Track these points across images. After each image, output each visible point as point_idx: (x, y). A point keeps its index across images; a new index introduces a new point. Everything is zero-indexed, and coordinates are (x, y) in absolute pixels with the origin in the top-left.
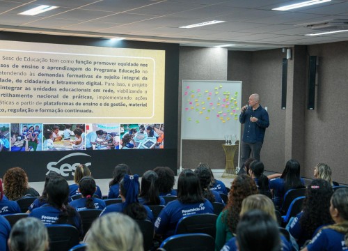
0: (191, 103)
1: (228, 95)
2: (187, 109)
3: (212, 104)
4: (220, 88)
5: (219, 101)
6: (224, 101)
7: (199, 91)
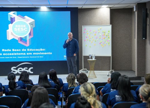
0: (87, 37)
1: (105, 32)
2: (85, 40)
3: (97, 38)
4: (101, 29)
5: (100, 36)
6: (103, 35)
7: (90, 31)
